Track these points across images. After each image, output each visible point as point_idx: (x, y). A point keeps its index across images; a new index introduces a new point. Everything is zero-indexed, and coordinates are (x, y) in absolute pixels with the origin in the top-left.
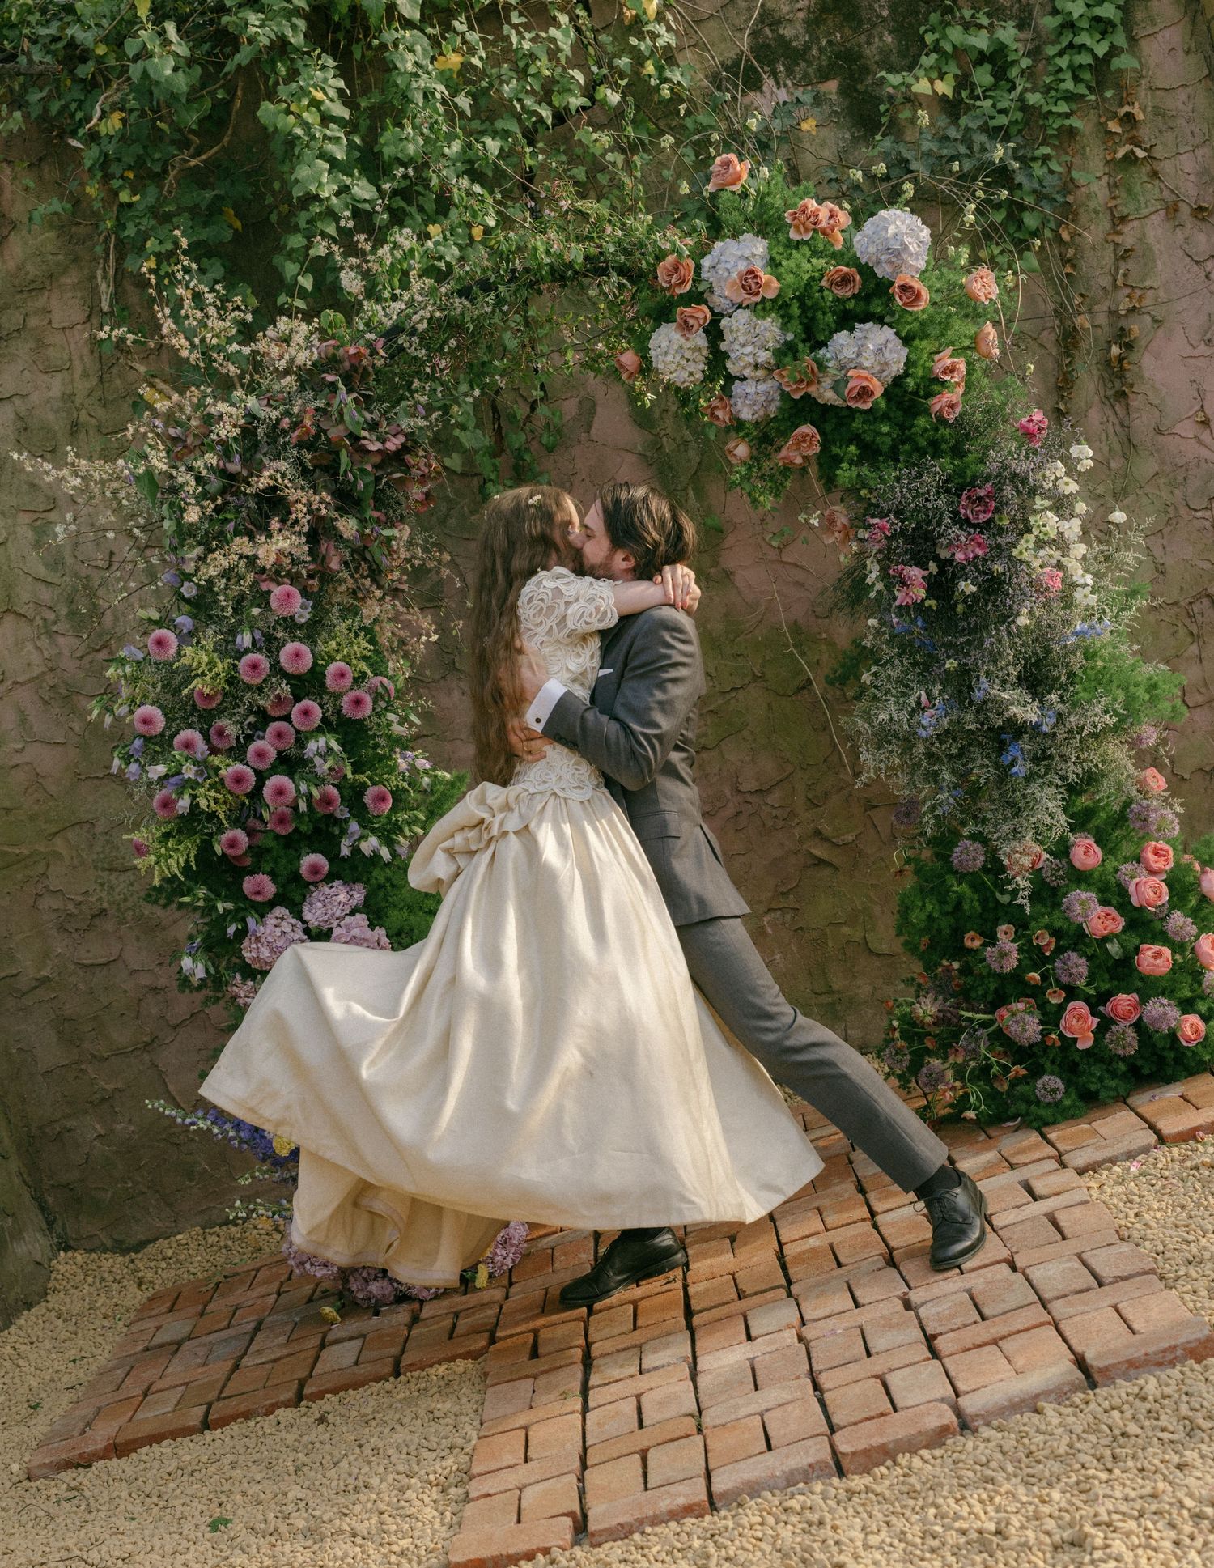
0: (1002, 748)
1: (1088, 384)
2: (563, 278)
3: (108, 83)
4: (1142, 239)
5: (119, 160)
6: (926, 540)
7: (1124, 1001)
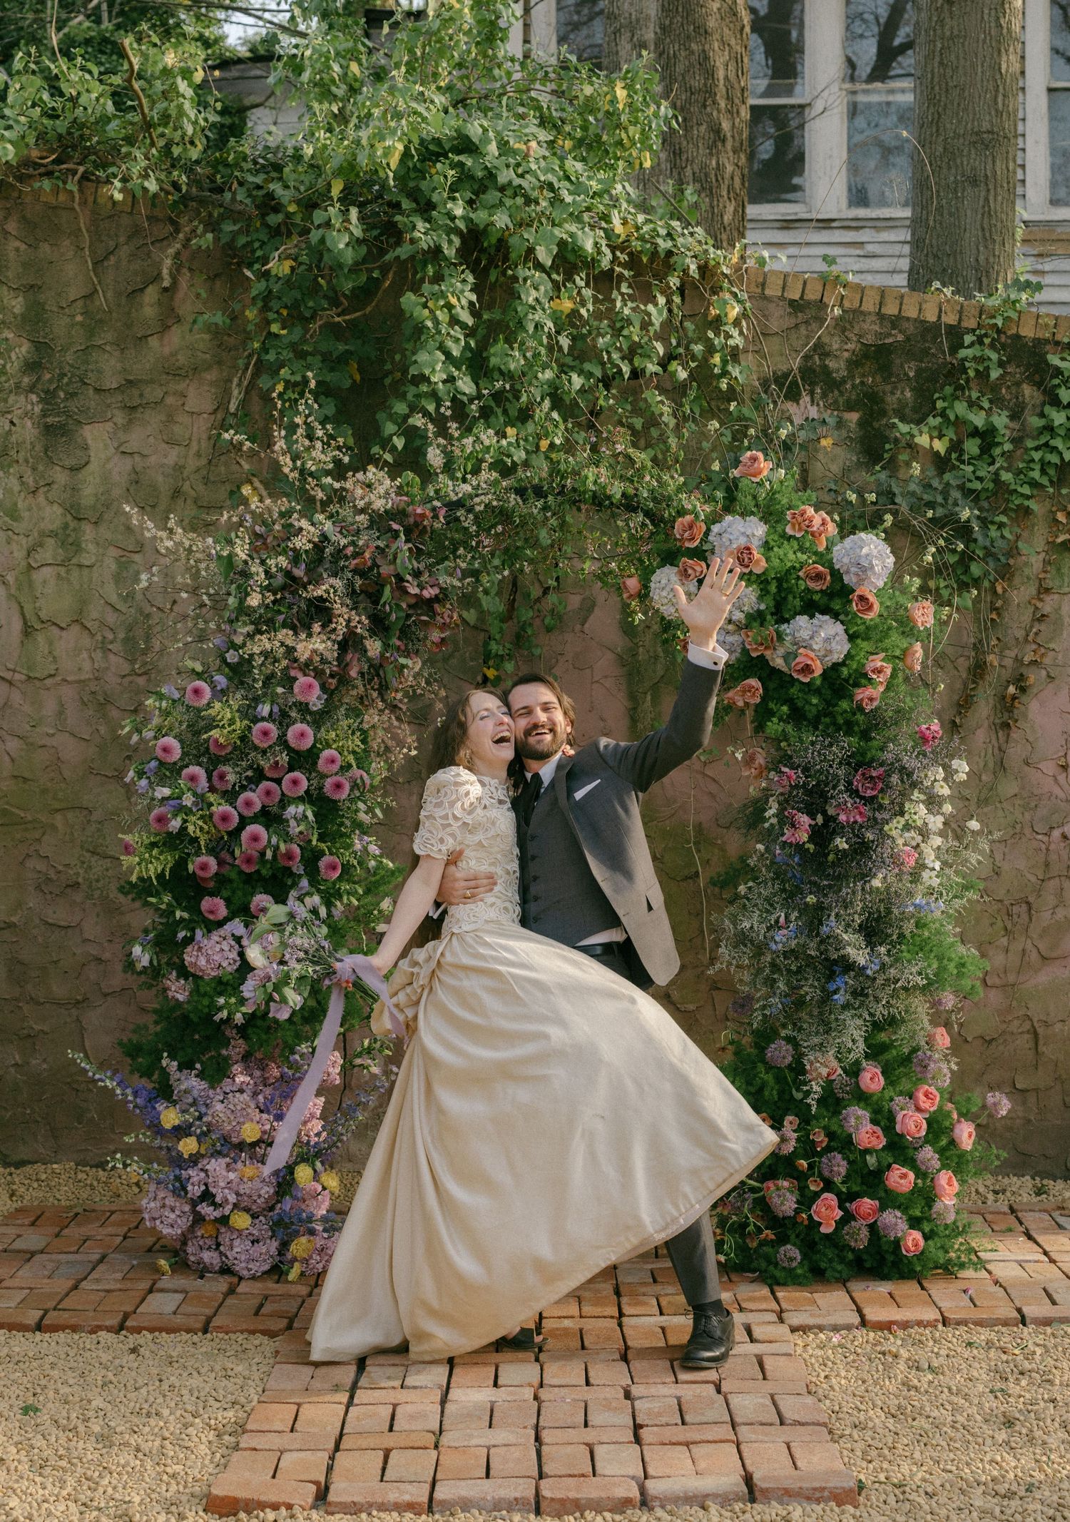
0: (831, 977)
1: (984, 709)
2: (600, 505)
3: (289, 234)
4: (1058, 610)
5: (280, 298)
6: (821, 796)
7: (867, 1204)
